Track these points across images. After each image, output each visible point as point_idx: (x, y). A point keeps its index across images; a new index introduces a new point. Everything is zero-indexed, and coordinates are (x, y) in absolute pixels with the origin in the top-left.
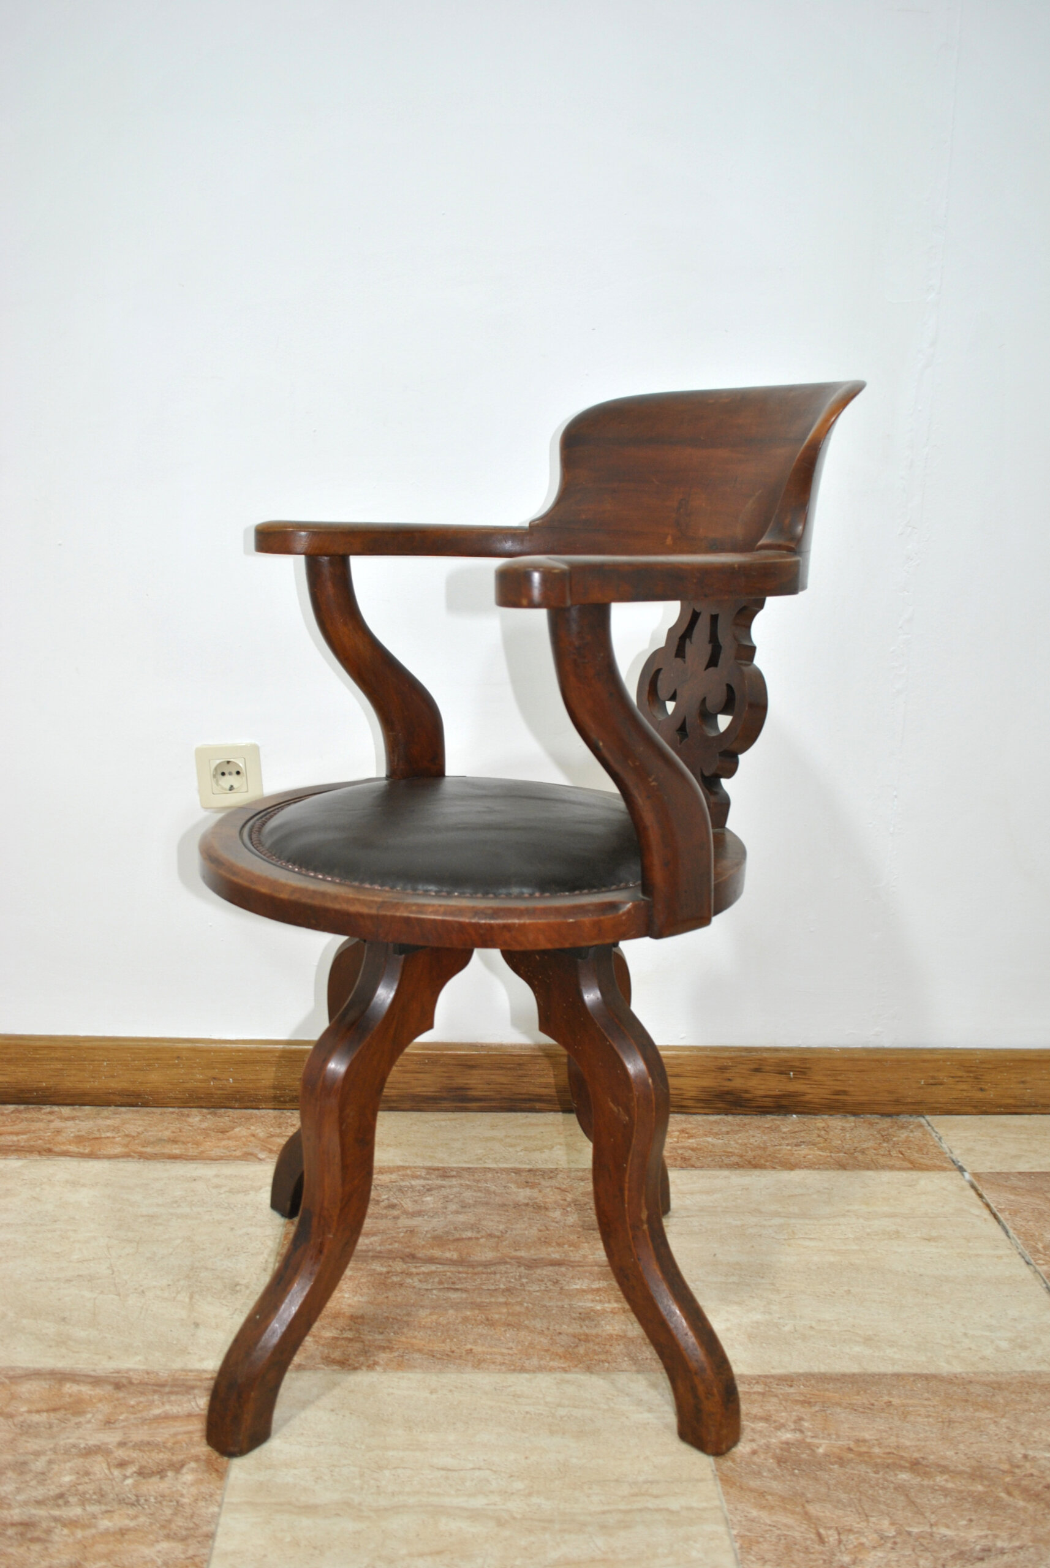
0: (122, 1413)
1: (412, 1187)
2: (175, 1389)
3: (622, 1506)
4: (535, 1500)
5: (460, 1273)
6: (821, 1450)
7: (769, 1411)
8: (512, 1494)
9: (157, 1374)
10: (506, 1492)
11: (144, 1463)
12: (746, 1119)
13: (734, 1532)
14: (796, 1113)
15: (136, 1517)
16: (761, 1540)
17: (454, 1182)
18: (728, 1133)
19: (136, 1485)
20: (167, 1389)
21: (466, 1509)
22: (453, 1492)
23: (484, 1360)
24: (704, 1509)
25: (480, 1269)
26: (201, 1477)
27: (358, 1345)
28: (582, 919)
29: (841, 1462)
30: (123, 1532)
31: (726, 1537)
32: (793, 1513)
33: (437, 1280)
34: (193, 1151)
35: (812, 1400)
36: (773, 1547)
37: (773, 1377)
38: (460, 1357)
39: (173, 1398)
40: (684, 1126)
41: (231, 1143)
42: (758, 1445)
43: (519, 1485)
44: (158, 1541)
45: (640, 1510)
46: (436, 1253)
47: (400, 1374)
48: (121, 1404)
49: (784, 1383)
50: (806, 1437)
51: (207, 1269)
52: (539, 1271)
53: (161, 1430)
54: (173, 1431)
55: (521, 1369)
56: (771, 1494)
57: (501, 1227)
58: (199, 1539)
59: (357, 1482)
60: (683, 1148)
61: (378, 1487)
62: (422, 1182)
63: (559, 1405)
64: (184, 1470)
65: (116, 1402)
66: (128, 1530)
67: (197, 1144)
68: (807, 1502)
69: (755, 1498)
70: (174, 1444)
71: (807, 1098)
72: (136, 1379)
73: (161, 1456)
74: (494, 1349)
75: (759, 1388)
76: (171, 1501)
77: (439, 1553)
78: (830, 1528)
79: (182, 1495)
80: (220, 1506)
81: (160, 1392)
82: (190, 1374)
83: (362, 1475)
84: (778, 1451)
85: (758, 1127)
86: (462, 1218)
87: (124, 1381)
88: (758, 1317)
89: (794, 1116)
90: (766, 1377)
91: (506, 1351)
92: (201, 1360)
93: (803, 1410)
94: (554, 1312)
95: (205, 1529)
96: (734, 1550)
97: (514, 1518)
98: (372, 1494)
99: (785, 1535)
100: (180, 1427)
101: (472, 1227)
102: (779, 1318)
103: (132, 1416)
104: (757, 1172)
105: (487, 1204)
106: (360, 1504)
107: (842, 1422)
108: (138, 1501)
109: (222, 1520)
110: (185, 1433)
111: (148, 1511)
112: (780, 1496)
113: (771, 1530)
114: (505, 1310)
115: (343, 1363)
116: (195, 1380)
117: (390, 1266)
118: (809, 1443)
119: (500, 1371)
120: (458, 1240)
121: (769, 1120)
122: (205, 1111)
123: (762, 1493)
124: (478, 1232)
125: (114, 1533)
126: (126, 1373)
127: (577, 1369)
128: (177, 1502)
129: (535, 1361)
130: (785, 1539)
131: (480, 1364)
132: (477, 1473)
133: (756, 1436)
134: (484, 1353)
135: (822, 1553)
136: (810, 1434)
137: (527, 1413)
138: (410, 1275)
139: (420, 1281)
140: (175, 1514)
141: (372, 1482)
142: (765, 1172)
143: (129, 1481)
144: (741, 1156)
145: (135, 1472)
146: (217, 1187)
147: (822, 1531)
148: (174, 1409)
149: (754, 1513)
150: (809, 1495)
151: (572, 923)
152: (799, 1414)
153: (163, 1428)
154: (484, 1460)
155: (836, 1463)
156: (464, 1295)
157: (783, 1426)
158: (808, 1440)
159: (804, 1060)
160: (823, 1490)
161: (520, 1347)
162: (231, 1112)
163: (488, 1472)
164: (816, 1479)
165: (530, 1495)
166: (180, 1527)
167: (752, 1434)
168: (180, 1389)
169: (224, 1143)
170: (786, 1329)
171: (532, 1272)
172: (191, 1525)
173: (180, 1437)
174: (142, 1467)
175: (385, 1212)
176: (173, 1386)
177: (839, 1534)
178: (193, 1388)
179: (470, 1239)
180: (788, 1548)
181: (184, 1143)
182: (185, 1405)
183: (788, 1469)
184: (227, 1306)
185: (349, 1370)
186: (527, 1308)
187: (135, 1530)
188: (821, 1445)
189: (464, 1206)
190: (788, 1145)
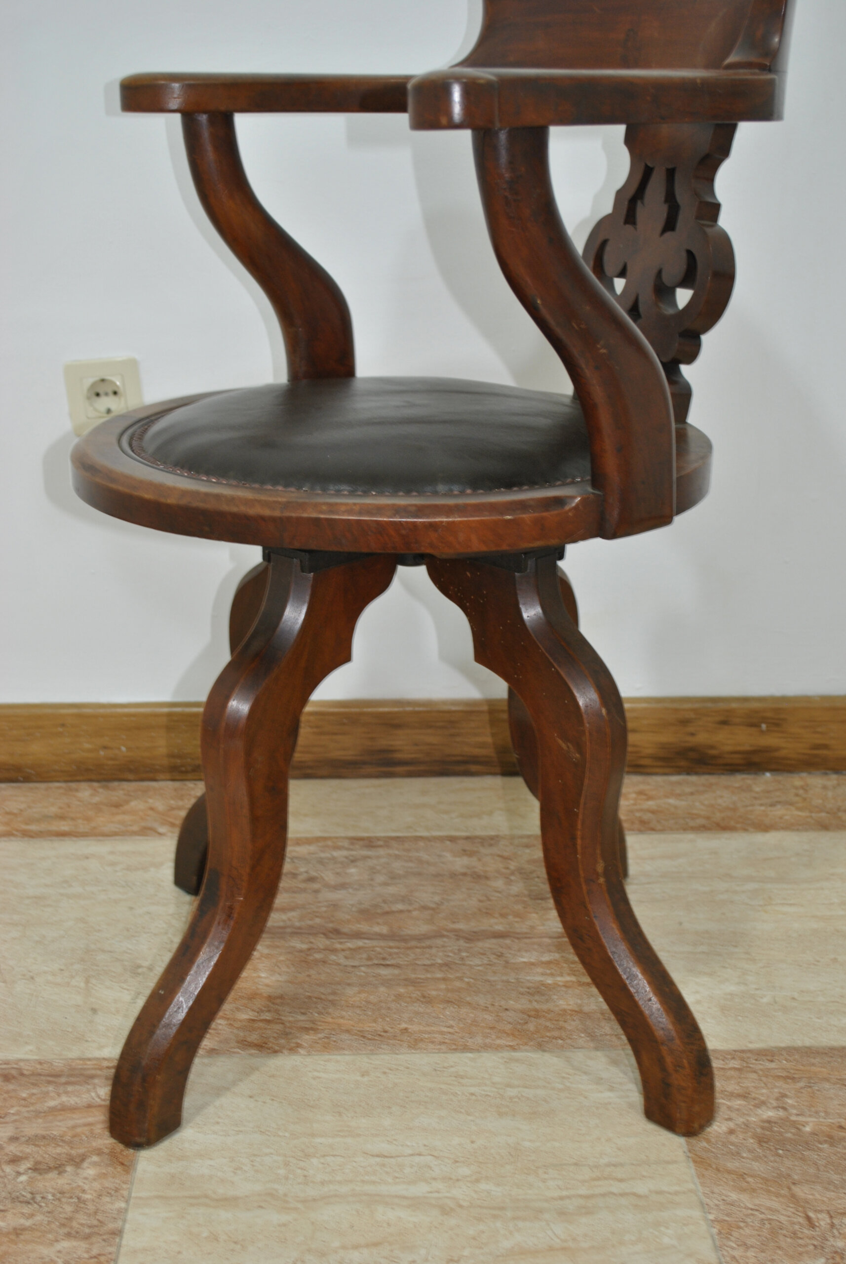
0: (12, 1106)
1: (334, 859)
2: (72, 1079)
3: (583, 1191)
4: (483, 1186)
5: (390, 947)
6: (808, 1129)
7: (747, 1088)
8: (458, 1180)
9: (52, 1064)
10: (451, 1179)
11: (39, 1159)
12: (712, 779)
13: (711, 1217)
14: (771, 770)
15: (32, 1216)
16: (742, 1224)
17: (381, 852)
18: (692, 794)
19: (31, 1182)
20: (63, 1080)
21: (405, 1198)
22: (390, 1180)
23: (422, 1040)
24: (676, 1193)
25: (413, 943)
26: (104, 1171)
27: (278, 1027)
28: (521, 516)
29: (831, 1140)
30: (18, 1232)
31: (702, 1222)
32: (778, 1195)
33: (365, 956)
34: (83, 827)
35: (795, 1076)
36: (756, 1233)
37: (750, 1051)
38: (395, 1037)
39: (70, 1088)
40: (642, 787)
41: (127, 818)
42: (737, 1125)
43: (464, 1171)
44: (57, 1241)
45: (603, 1195)
46: (364, 927)
47: (327, 1057)
48: (11, 1097)
49: (764, 1058)
50: (791, 1115)
51: (103, 951)
52: (480, 944)
53: (59, 1124)
54: (70, 1123)
55: (464, 1048)
56: (751, 1176)
57: (437, 899)
58: (105, 1237)
59: (282, 1172)
60: (641, 810)
61: (305, 1176)
62: (345, 853)
63: (509, 1085)
64: (85, 1165)
65: (5, 1095)
66: (24, 1229)
67: (88, 819)
68: (794, 1184)
69: (734, 1180)
70: (74, 1136)
71: (783, 753)
72: (28, 1070)
73: (59, 1150)
74: (433, 1028)
75: (735, 1064)
76: (71, 1197)
77: (376, 1244)
78: (821, 1211)
79: (84, 1191)
80: (127, 1202)
81: (55, 1082)
82: (89, 1063)
83: (286, 1164)
84: (759, 1130)
85: (727, 787)
86: (392, 890)
87: (14, 1072)
88: (731, 988)
89: (768, 775)
90: (743, 1051)
91: (445, 1029)
92: (101, 1047)
93: (787, 1086)
94: (499, 987)
95: (111, 1226)
96: (712, 1236)
97: (461, 1206)
98: (299, 1184)
99: (770, 1219)
100: (79, 1119)
101: (404, 899)
102: (757, 989)
103: (24, 1110)
104: (727, 835)
105: (419, 874)
106: (285, 1195)
107: (831, 1099)
108: (33, 1199)
109: (130, 1216)
110: (85, 1125)
111: (46, 1209)
112: (763, 1178)
113: (752, 1215)
114: (443, 986)
115: (262, 1046)
116: (95, 1069)
117: (311, 943)
118: (794, 1122)
119: (440, 1051)
120: (387, 913)
121: (738, 780)
122: (95, 784)
123: (741, 1175)
124: (410, 904)
125: (8, 1233)
126: (17, 1064)
127: (527, 1047)
128: (79, 1198)
129: (479, 1040)
130: (770, 1224)
131: (416, 1043)
132: (417, 1159)
133: (733, 1115)
134: (421, 1032)
135: (813, 1238)
136: (795, 1111)
137: (472, 1094)
138: (334, 951)
139: (346, 958)
140: (76, 1211)
141: (299, 1171)
142: (735, 835)
143: (23, 1178)
144: (708, 818)
145: (30, 1169)
146: (113, 864)
147: (811, 1214)
148: (72, 1101)
149: (734, 1196)
150: (796, 1177)
151: (510, 520)
152: (782, 1091)
153: (60, 1121)
154: (425, 1145)
155: (825, 1141)
156: (396, 971)
157: (763, 1103)
158: (793, 1118)
159: (777, 710)
160: (812, 1171)
161: (461, 1025)
162: (125, 785)
163: (430, 1158)
164: (803, 1159)
165: (477, 1181)
166: (82, 1225)
167: (729, 1112)
168: (78, 1079)
169: (120, 817)
170: (765, 1000)
171: (472, 945)
172: (95, 1222)
173: (79, 1130)
174: (37, 1163)
175: (302, 885)
176: (72, 1075)
177: (831, 1217)
178: (92, 1077)
179: (401, 911)
180: (773, 1232)
181: (73, 819)
182: (84, 1096)
183: (770, 1149)
184: (128, 990)
185: (268, 1053)
186: (468, 983)
187: (31, 1229)
188: (807, 1123)
189: (394, 877)
190: (761, 805)
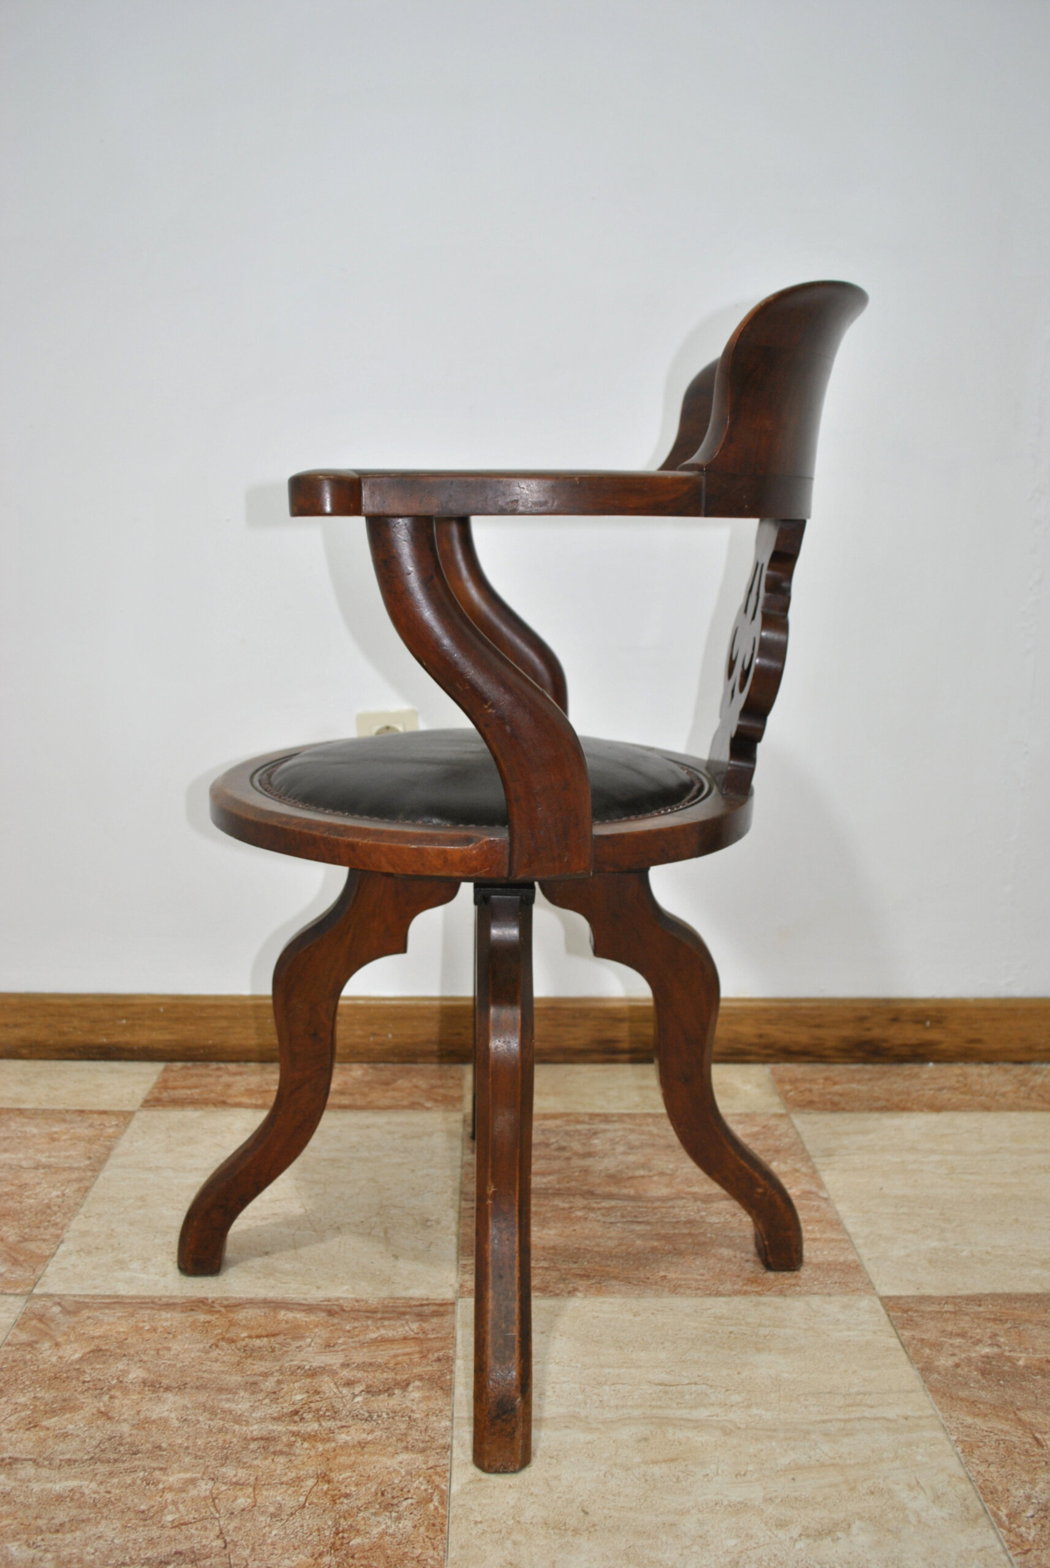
0: (340, 1338)
1: (578, 1131)
2: (386, 1315)
3: (841, 1416)
4: (754, 1411)
5: (640, 1207)
6: (1021, 1363)
7: (964, 1328)
8: (732, 1406)
9: (367, 1302)
10: (725, 1405)
11: (370, 1383)
12: (885, 1068)
13: (954, 1438)
14: (936, 1061)
15: (372, 1431)
16: (981, 1444)
17: (617, 1126)
18: (870, 1080)
19: (366, 1402)
20: (379, 1315)
21: (689, 1420)
22: (674, 1405)
23: (680, 1286)
24: (920, 1418)
25: (658, 1204)
26: (427, 1394)
27: (555, 1274)
29: (1043, 1372)
30: (363, 1445)
31: (947, 1443)
32: (1007, 1420)
33: (619, 1214)
34: (360, 1101)
35: (1002, 1318)
36: (994, 1451)
37: (960, 1297)
38: (656, 1283)
39: (386, 1323)
40: (827, 1074)
41: (397, 1094)
42: (960, 1359)
43: (736, 1398)
44: (397, 1453)
45: (859, 1419)
46: (614, 1189)
47: (601, 1299)
48: (337, 1329)
49: (973, 1303)
50: (1005, 1351)
51: (395, 1207)
52: (715, 1205)
53: (382, 1353)
54: (392, 1353)
55: (716, 1294)
56: (981, 1403)
57: (671, 1166)
58: (438, 1451)
59: (580, 1397)
60: (829, 1093)
61: (601, 1401)
62: (587, 1127)
63: (760, 1325)
64: (410, 1388)
65: (332, 1328)
66: (367, 1443)
67: (364, 1095)
68: (1018, 1409)
69: (967, 1407)
70: (396, 1364)
71: (943, 1046)
72: (347, 1307)
73: (385, 1375)
74: (686, 1276)
75: (949, 1308)
76: (402, 1416)
77: (672, 1460)
79: (412, 1411)
80: (452, 1420)
81: (373, 1318)
82: (398, 1301)
83: (583, 1391)
84: (979, 1364)
85: (898, 1075)
86: (631, 1158)
87: (335, 1308)
88: (934, 1244)
89: (931, 1065)
90: (953, 1297)
91: (699, 1277)
92: (407, 1289)
93: (996, 1327)
94: (738, 1241)
95: (441, 1441)
96: (957, 1454)
97: (739, 1428)
98: (597, 1407)
99: (1002, 1440)
100: (399, 1349)
101: (643, 1166)
102: (956, 1245)
103: (351, 1340)
104: (905, 1115)
105: (653, 1145)
106: (587, 1417)
107: (1036, 1337)
108: (371, 1416)
109: (455, 1433)
110: (405, 1354)
111: (382, 1426)
112: (991, 1405)
113: (989, 1436)
114: (690, 1241)
115: (544, 1290)
116: (404, 1307)
117: (571, 1202)
118: (1009, 1356)
119: (696, 1295)
120: (631, 1178)
121: (908, 1068)
122: (365, 1066)
123: (973, 1402)
124: (650, 1171)
125: (354, 1446)
126: (336, 1301)
127: (768, 1293)
128: (410, 1417)
129: (728, 1286)
130: (1004, 1443)
131: (675, 1289)
132: (694, 1388)
133: (956, 1351)
134: (678, 1279)
135: (1042, 1455)
136: (1007, 1348)
137: (731, 1332)
138: (592, 1210)
139: (603, 1215)
140: (409, 1428)
141: (595, 1397)
142: (914, 1114)
143: (359, 1399)
144: (888, 1100)
145: (362, 1391)
146: (391, 1133)
147: (1038, 1435)
148: (390, 1334)
149: (969, 1420)
150: (1019, 1404)
152: (993, 1330)
153: (382, 1350)
154: (699, 1376)
155: (1037, 1374)
156: (648, 1228)
157: (979, 1341)
158: (1007, 1354)
159: (939, 1010)
160: (1031, 1398)
161: (711, 1274)
162: (390, 1066)
163: (704, 1387)
164: (1022, 1388)
165: (749, 1406)
166: (417, 1440)
167: (951, 1349)
168: (391, 1315)
169: (390, 1094)
170: (964, 1254)
171: (708, 1206)
172: (427, 1438)
173: (400, 1358)
174: (368, 1386)
175: (556, 1153)
176: (384, 1312)
178: (404, 1313)
179: (643, 1177)
180: (1009, 1452)
181: (351, 1094)
182: (399, 1330)
183: (993, 1381)
184: (421, 1240)
185: (551, 1296)
186: (711, 1238)
187: (372, 1443)
188: (1020, 1358)
189: (631, 1148)
190: (930, 1090)
